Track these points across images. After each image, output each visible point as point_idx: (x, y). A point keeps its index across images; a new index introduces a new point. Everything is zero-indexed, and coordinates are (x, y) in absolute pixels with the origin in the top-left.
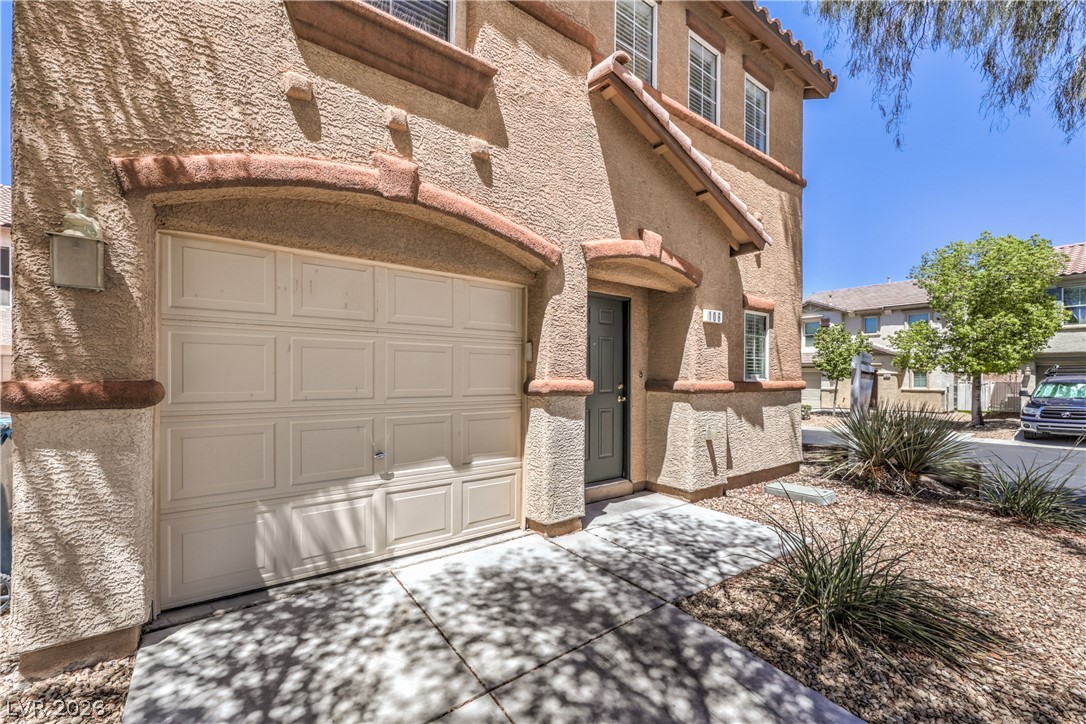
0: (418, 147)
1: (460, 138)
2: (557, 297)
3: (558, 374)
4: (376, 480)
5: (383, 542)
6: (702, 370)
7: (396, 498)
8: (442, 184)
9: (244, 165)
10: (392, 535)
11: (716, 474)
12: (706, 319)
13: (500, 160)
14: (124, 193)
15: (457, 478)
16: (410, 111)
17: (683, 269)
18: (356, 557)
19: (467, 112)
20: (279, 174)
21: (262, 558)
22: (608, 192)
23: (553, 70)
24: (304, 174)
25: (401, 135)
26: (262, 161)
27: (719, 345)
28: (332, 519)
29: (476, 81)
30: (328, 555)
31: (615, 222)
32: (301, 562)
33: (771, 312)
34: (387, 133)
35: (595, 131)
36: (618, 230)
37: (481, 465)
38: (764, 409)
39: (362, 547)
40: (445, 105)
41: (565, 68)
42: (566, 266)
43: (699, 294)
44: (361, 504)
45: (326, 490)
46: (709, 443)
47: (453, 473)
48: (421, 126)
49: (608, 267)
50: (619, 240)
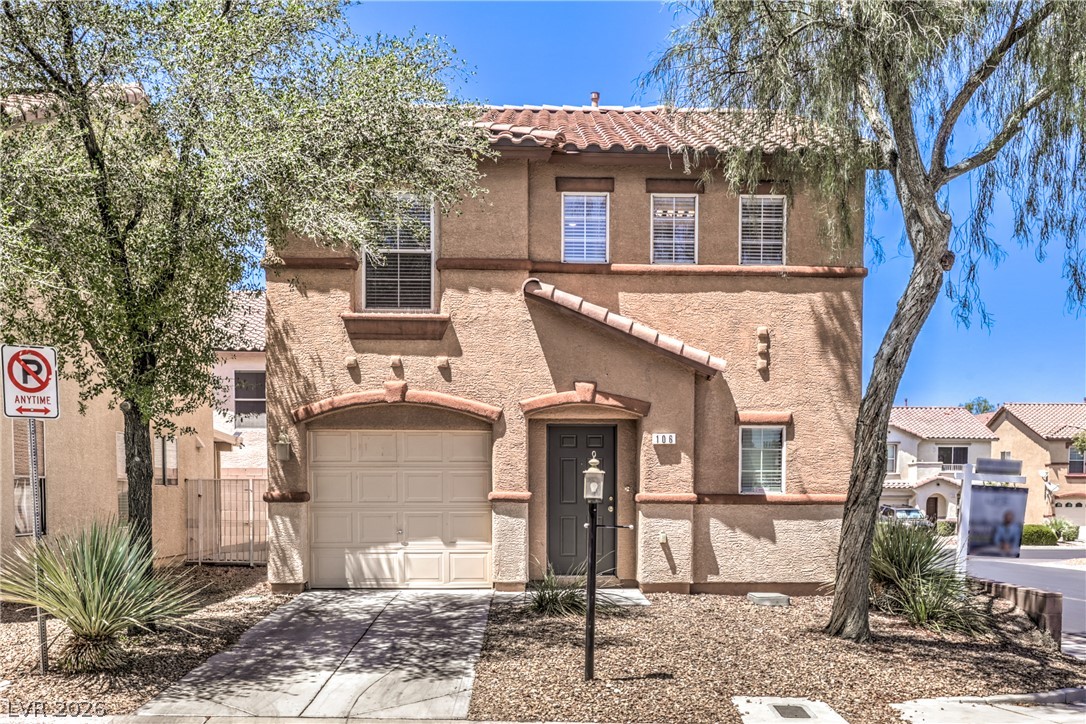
0: (407, 372)
1: (430, 360)
2: (500, 439)
3: (502, 488)
4: (399, 545)
5: (404, 579)
6: (653, 483)
7: (410, 556)
8: (421, 388)
9: (331, 403)
10: (408, 576)
11: (674, 573)
12: (655, 442)
13: (455, 363)
14: (295, 423)
15: (446, 551)
16: (403, 354)
17: (621, 405)
18: (390, 583)
19: (436, 344)
20: (344, 404)
21: (348, 575)
22: (543, 362)
23: (496, 296)
24: (353, 401)
25: (398, 369)
26: (338, 399)
27: (678, 462)
28: (378, 562)
29: (438, 327)
30: (377, 580)
31: (551, 382)
32: (365, 580)
33: (790, 424)
34: (391, 369)
35: (531, 324)
36: (553, 387)
37: (462, 545)
38: (775, 522)
39: (393, 579)
40: (422, 345)
41: (505, 290)
42: (507, 419)
43: (646, 423)
44: (391, 556)
45: (376, 547)
46: (665, 546)
47: (444, 547)
48: (409, 361)
49: (557, 411)
50: (554, 394)
